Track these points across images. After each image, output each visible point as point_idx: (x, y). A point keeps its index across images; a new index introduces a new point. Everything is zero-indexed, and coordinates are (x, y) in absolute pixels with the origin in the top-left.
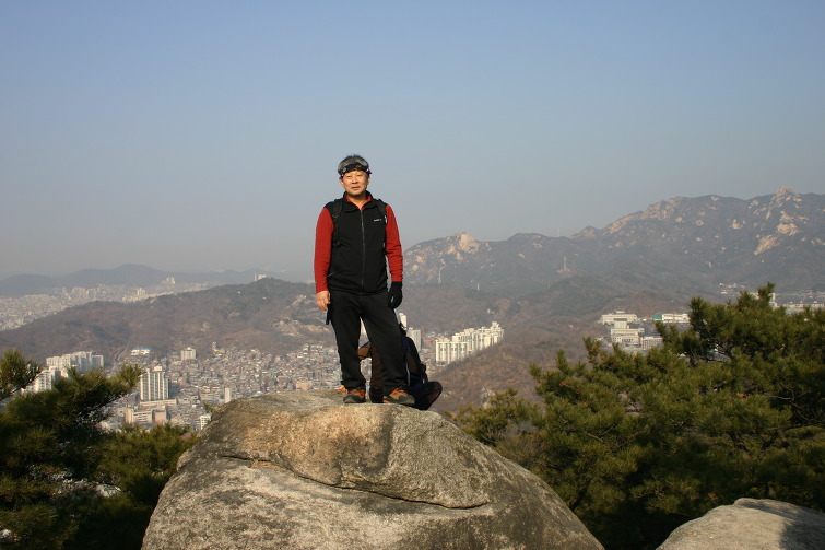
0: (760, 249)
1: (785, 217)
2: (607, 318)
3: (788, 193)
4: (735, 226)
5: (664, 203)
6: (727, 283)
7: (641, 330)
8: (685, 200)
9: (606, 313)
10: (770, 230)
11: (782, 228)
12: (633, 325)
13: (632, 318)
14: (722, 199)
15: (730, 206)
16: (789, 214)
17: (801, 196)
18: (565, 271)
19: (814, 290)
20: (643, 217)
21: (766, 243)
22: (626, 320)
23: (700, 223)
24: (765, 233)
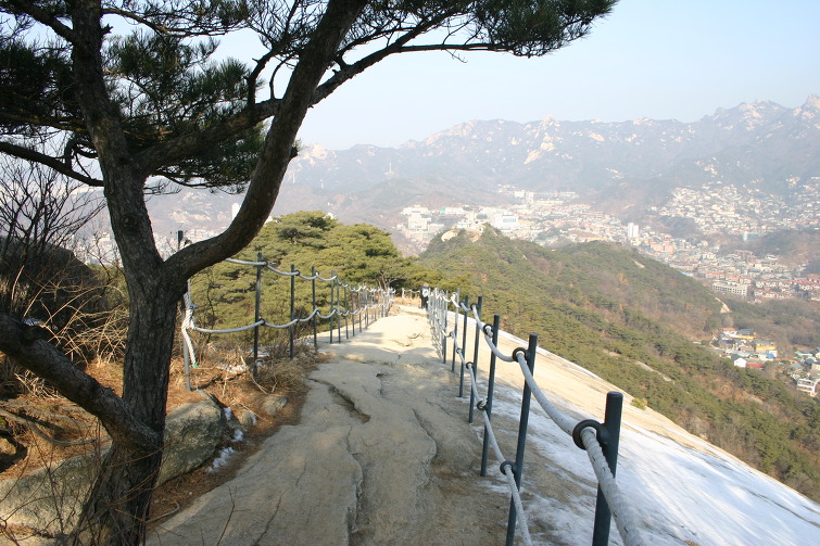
0: (528, 160)
1: (547, 138)
2: (406, 211)
3: (551, 120)
4: (514, 143)
5: (464, 124)
6: (503, 184)
7: (430, 219)
8: (480, 122)
9: (407, 207)
10: (536, 147)
11: (544, 146)
12: (424, 216)
13: (425, 210)
14: (506, 123)
15: (512, 127)
16: (550, 136)
17: (561, 123)
18: (390, 173)
19: (559, 191)
20: (449, 134)
21: (533, 156)
22: (420, 212)
23: (490, 139)
24: (532, 149)
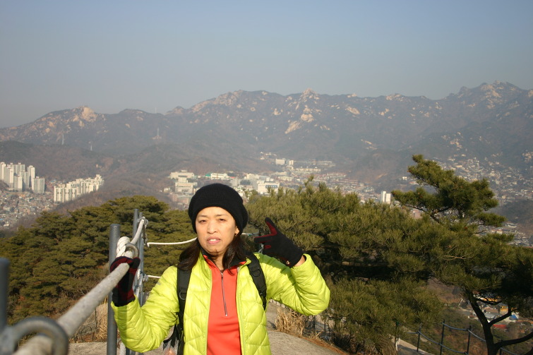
0: (289, 130)
1: (307, 109)
2: (174, 175)
3: (311, 93)
4: (276, 113)
5: (230, 94)
6: (265, 152)
7: (195, 183)
8: (244, 93)
9: (174, 171)
10: (297, 117)
11: (304, 117)
12: (190, 180)
13: (191, 175)
14: (269, 94)
15: (274, 99)
16: (309, 108)
17: (319, 96)
18: (158, 138)
19: (317, 160)
20: (215, 103)
21: (293, 126)
22: (186, 177)
23: (253, 109)
24: (293, 119)
